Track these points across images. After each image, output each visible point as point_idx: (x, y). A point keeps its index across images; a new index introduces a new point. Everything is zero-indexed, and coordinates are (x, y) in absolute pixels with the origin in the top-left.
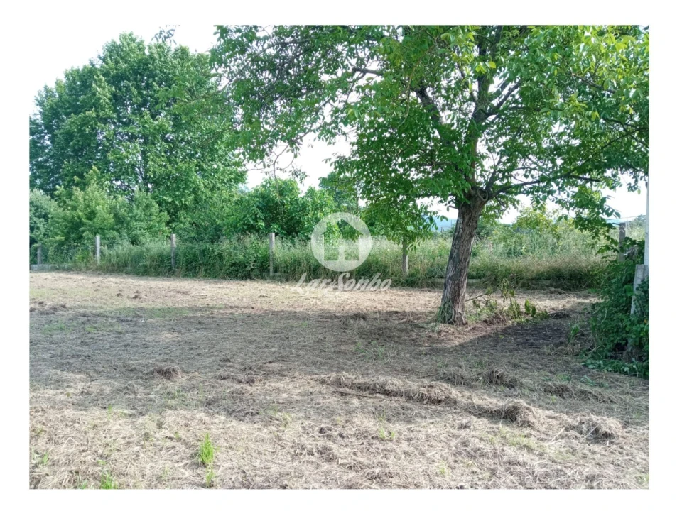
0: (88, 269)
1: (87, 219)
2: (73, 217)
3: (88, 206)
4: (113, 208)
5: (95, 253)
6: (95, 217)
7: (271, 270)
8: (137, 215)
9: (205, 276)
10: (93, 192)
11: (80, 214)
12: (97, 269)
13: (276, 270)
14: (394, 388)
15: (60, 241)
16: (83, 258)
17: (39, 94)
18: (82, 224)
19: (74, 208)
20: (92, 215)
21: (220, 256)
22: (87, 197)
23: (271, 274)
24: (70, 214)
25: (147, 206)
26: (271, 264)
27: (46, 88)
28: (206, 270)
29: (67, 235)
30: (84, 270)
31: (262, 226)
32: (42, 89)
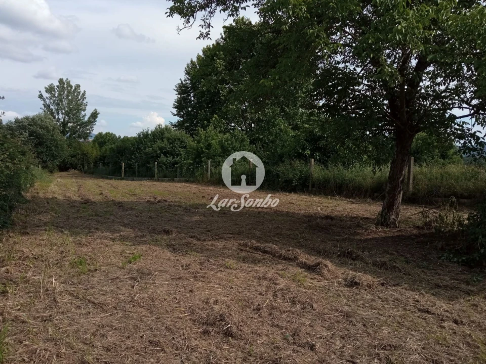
0: (203, 181)
1: (206, 149)
2: (198, 148)
3: (208, 140)
4: (221, 142)
5: (207, 172)
6: (211, 148)
7: (310, 186)
8: (235, 146)
9: (268, 189)
10: (211, 131)
11: (202, 146)
12: (208, 182)
13: (313, 186)
14: (269, 250)
15: (190, 163)
16: (201, 174)
17: (188, 66)
18: (203, 152)
19: (199, 142)
20: (209, 146)
21: (278, 176)
22: (207, 135)
23: (310, 189)
24: (196, 146)
25: (243, 140)
26: (310, 181)
27: (192, 62)
28: (269, 185)
29: (194, 160)
30: (201, 182)
31: (308, 154)
32: (189, 62)
